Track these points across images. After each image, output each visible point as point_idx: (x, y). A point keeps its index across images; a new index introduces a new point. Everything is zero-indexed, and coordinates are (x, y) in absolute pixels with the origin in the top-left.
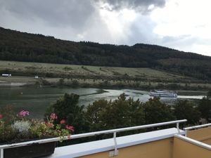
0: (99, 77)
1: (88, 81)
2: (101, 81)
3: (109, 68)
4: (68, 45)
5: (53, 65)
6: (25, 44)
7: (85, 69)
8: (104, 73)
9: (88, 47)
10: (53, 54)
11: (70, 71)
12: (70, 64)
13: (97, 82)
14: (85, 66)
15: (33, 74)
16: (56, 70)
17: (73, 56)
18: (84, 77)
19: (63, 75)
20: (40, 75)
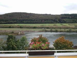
2: (68, 30)
3: (73, 24)
4: (56, 16)
5: (50, 24)
6: (41, 18)
8: (70, 26)
10: (50, 20)
11: (56, 26)
12: (56, 23)
14: (62, 24)
15: (42, 28)
16: (50, 26)
17: (58, 20)
18: (61, 28)
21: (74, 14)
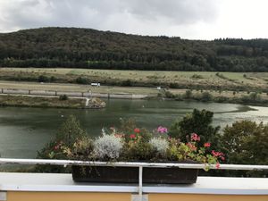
0: (242, 89)
1: (224, 94)
2: (245, 94)
3: (259, 74)
4: (197, 46)
5: (179, 73)
6: (147, 49)
7: (222, 77)
8: (251, 82)
9: (227, 47)
10: (178, 59)
11: (200, 80)
12: (201, 70)
13: (239, 95)
14: (220, 73)
15: (155, 85)
16: (182, 79)
17: (205, 60)
18: (219, 88)
19: (190, 85)
20: (163, 85)
21: (260, 39)
